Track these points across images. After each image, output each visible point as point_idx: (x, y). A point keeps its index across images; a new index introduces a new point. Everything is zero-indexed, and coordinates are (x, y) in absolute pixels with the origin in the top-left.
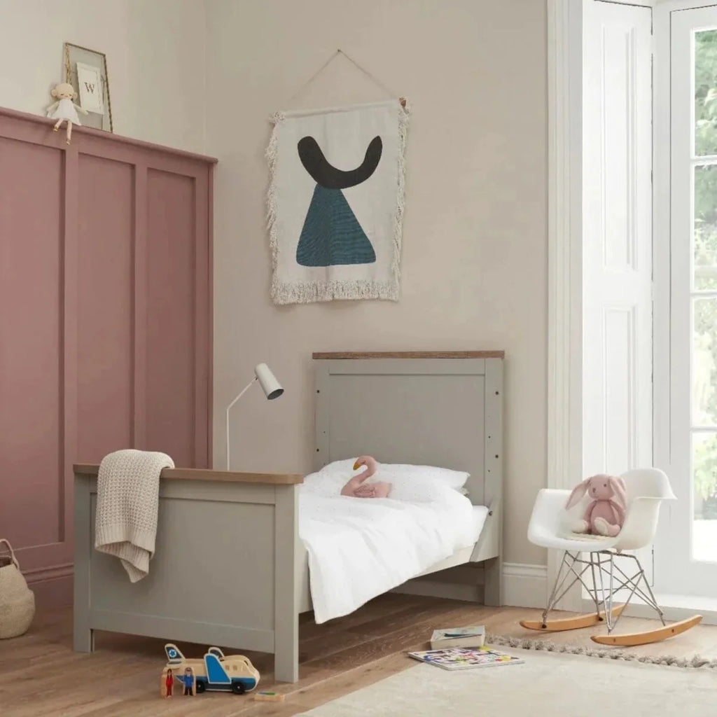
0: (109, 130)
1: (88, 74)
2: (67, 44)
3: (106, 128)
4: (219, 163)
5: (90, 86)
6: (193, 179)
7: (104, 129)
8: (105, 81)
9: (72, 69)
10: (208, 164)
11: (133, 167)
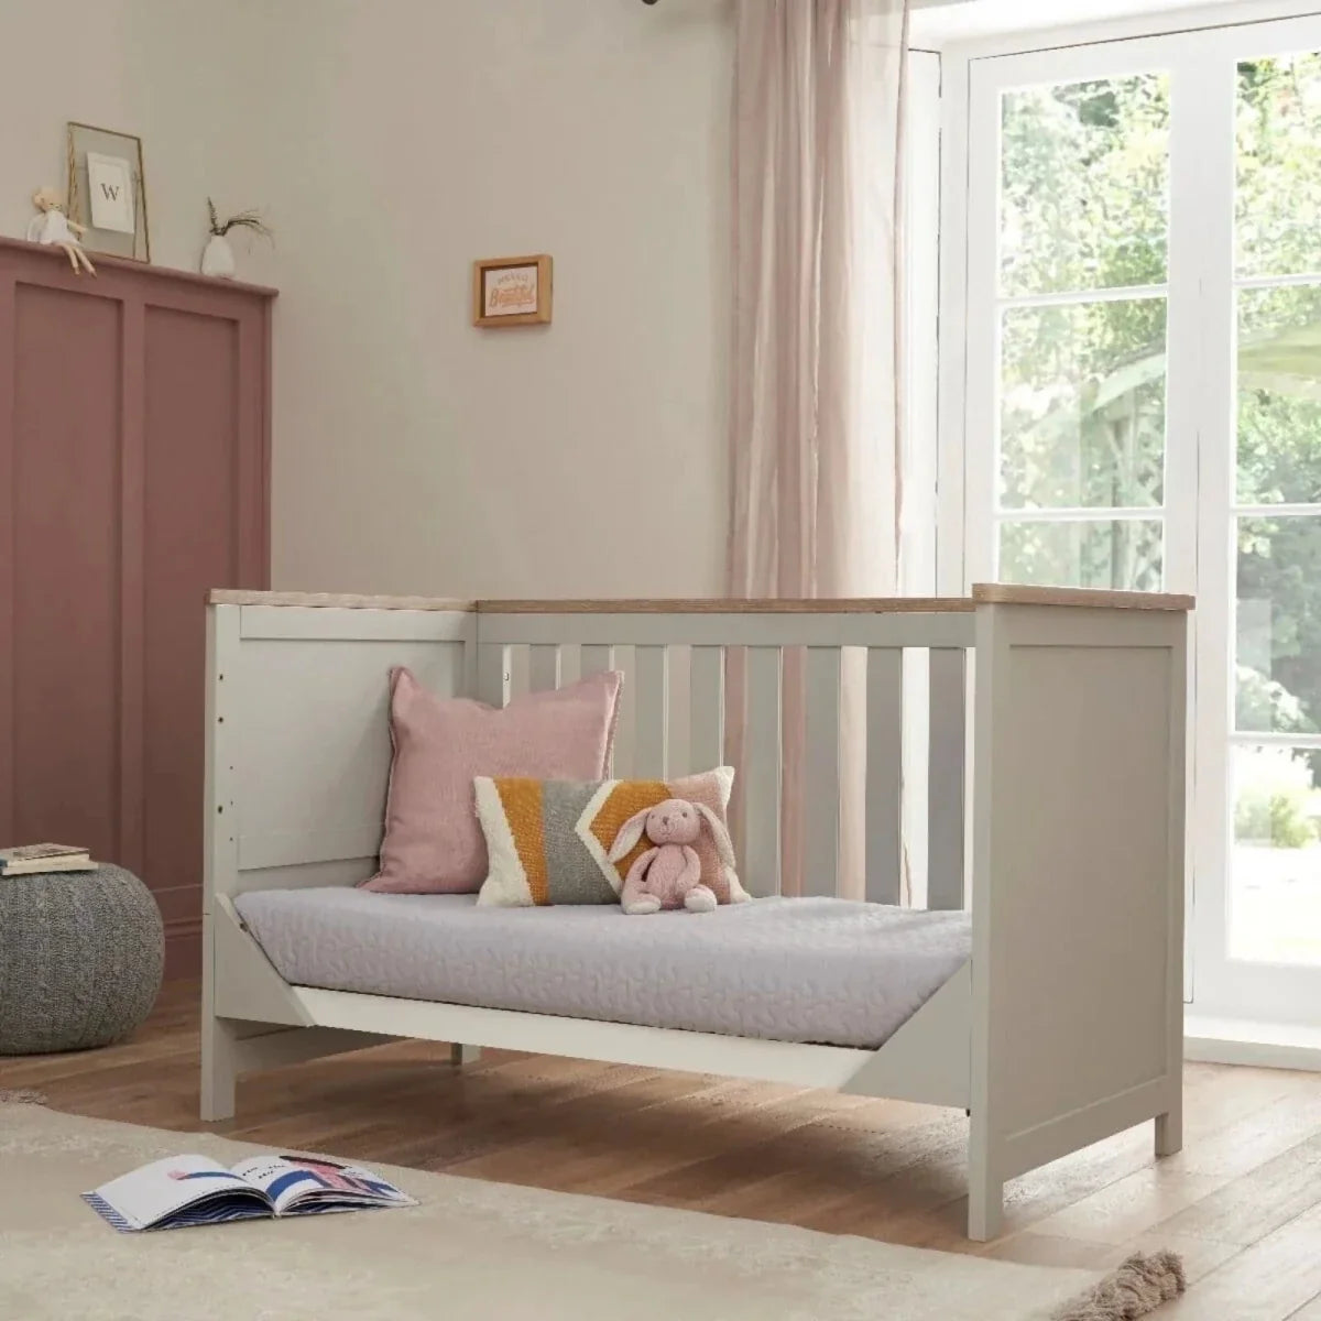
0: (145, 259)
1: (110, 172)
2: (71, 124)
3: (141, 255)
4: (280, 295)
5: (111, 189)
6: (234, 323)
7: (137, 257)
8: (140, 181)
9: (79, 161)
10: (263, 299)
11: (119, 303)
